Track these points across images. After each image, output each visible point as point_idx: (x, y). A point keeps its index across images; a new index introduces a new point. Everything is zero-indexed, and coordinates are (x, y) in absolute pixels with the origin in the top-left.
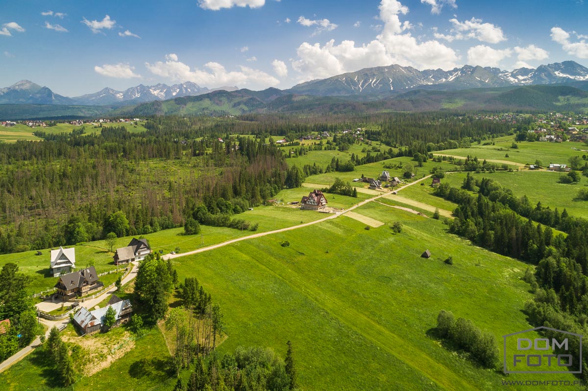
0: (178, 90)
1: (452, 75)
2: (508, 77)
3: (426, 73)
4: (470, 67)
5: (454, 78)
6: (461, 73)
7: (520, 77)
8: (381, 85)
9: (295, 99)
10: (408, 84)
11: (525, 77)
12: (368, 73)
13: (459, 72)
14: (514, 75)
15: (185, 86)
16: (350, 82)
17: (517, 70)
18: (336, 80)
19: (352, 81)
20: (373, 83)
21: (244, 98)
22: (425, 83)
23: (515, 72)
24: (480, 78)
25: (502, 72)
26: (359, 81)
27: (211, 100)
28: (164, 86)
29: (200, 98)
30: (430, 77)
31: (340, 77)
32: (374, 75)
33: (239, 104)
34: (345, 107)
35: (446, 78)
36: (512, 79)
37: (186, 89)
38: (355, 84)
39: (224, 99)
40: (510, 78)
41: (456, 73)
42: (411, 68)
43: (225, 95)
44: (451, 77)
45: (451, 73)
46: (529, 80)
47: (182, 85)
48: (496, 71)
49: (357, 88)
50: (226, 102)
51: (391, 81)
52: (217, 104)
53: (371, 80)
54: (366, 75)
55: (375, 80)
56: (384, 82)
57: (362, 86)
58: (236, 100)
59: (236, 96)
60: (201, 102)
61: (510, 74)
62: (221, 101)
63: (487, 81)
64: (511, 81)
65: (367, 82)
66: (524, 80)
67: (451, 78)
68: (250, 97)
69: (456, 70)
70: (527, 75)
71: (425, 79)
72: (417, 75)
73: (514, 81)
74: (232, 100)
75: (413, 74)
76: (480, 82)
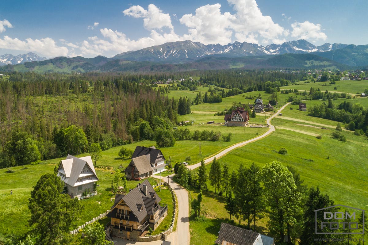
0: (22, 59)
1: (227, 48)
2: (263, 50)
3: (209, 47)
4: (239, 43)
5: (228, 50)
6: (233, 47)
7: (271, 51)
8: (180, 55)
9: (122, 63)
10: (198, 54)
11: (274, 50)
12: (170, 46)
13: (232, 47)
14: (267, 49)
15: (28, 56)
16: (157, 52)
17: (269, 45)
18: (147, 51)
19: (159, 52)
20: (173, 53)
21: (80, 63)
22: (209, 54)
23: (268, 47)
24: (247, 50)
25: (260, 47)
26: (163, 52)
27: (54, 64)
28: (11, 56)
29: (45, 63)
30: (212, 50)
31: (149, 49)
32: (174, 47)
33: (77, 67)
34: (162, 68)
35: (223, 51)
36: (266, 52)
37: (29, 58)
38: (161, 54)
39: (64, 64)
40: (264, 51)
41: (230, 47)
42: (199, 43)
43: (65, 60)
44: (226, 49)
45: (226, 47)
46: (277, 52)
47: (25, 55)
48: (255, 46)
49: (162, 57)
50: (66, 66)
51: (186, 52)
52: (60, 67)
53: (172, 51)
54: (169, 47)
55: (175, 51)
56: (181, 52)
57: (166, 56)
58: (74, 64)
59: (73, 61)
60: (46, 66)
61: (265, 48)
62: (62, 65)
63: (251, 53)
64: (265, 53)
65: (169, 53)
66: (274, 52)
67: (227, 51)
68: (85, 62)
69: (229, 45)
70: (275, 49)
71: (209, 51)
72: (204, 48)
73: (267, 53)
74: (71, 64)
75: (201, 47)
76: (247, 53)
